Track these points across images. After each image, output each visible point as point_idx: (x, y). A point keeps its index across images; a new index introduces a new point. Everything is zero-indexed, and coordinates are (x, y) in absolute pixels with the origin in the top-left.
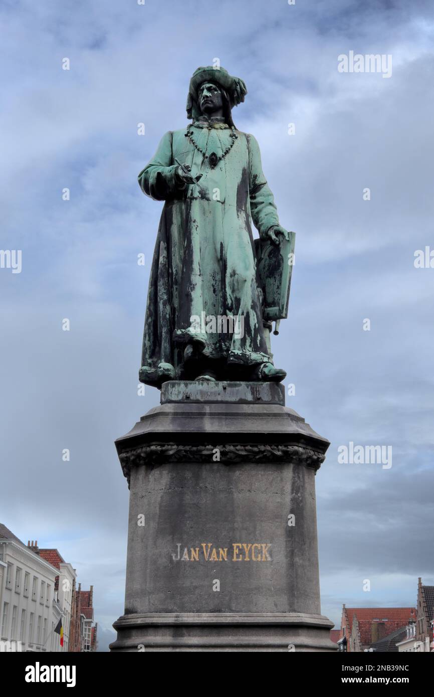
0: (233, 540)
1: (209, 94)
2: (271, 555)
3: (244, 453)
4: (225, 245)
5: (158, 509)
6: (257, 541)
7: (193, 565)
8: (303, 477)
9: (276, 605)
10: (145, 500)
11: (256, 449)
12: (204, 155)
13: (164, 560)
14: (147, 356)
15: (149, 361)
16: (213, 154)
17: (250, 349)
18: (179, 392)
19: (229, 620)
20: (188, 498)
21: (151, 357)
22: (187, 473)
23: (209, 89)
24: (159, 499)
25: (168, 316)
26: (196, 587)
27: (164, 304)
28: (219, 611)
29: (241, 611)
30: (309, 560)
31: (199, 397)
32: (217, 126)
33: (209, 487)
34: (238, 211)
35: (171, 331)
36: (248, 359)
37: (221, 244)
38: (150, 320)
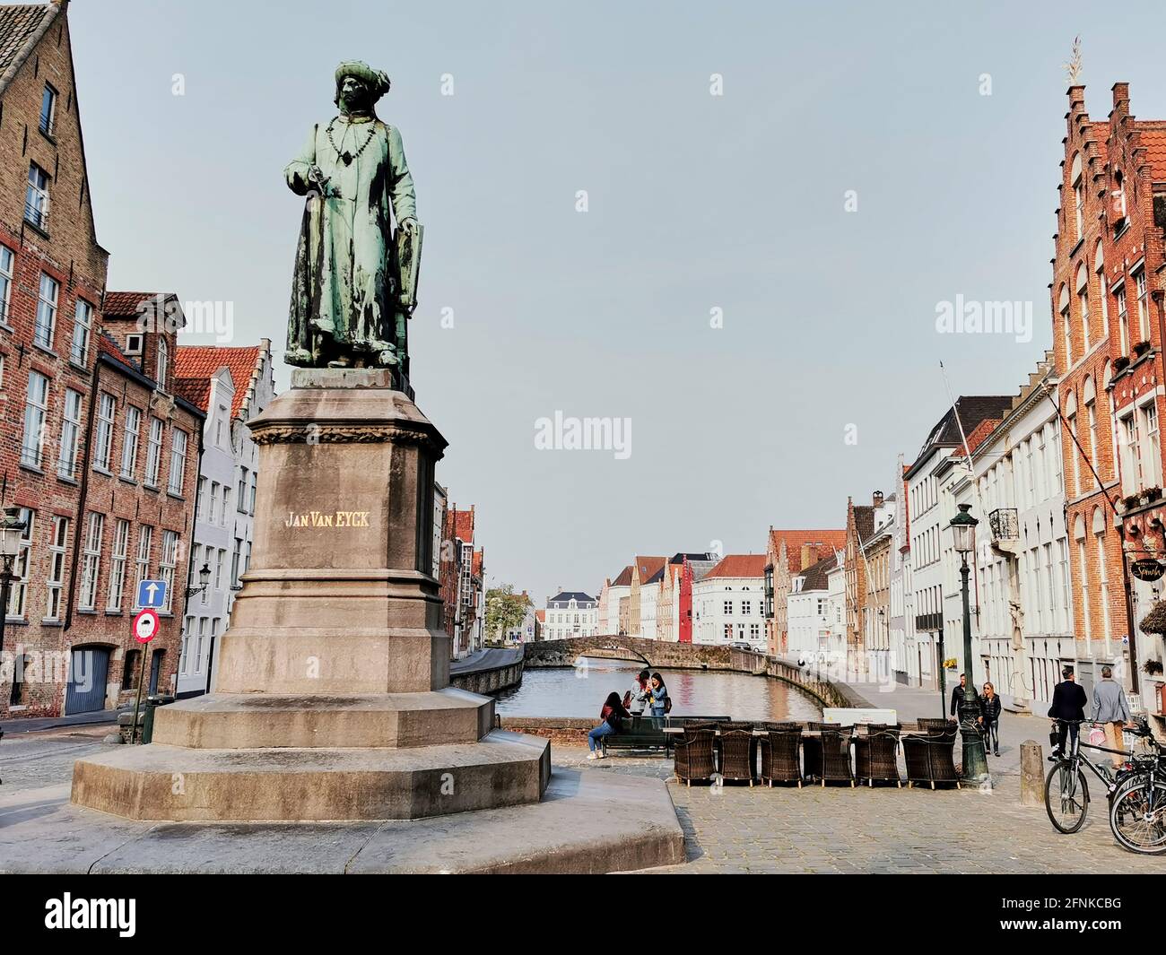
0: (337, 509)
1: (350, 89)
2: (368, 522)
3: (348, 435)
4: (355, 241)
5: (276, 482)
6: (358, 510)
7: (302, 530)
8: (404, 454)
9: (370, 563)
10: (267, 474)
11: (358, 431)
12: (339, 153)
13: (279, 526)
14: (290, 342)
15: (292, 346)
16: (347, 153)
17: (373, 338)
18: (304, 379)
19: (328, 575)
20: (301, 473)
21: (293, 342)
22: (301, 451)
23: (350, 84)
24: (277, 474)
25: (305, 306)
26: (304, 548)
27: (302, 296)
28: (321, 568)
29: (340, 568)
30: (405, 524)
31: (321, 383)
32: (356, 120)
33: (320, 464)
34: (370, 206)
35: (307, 320)
36: (370, 347)
37: (351, 240)
38: (293, 308)
